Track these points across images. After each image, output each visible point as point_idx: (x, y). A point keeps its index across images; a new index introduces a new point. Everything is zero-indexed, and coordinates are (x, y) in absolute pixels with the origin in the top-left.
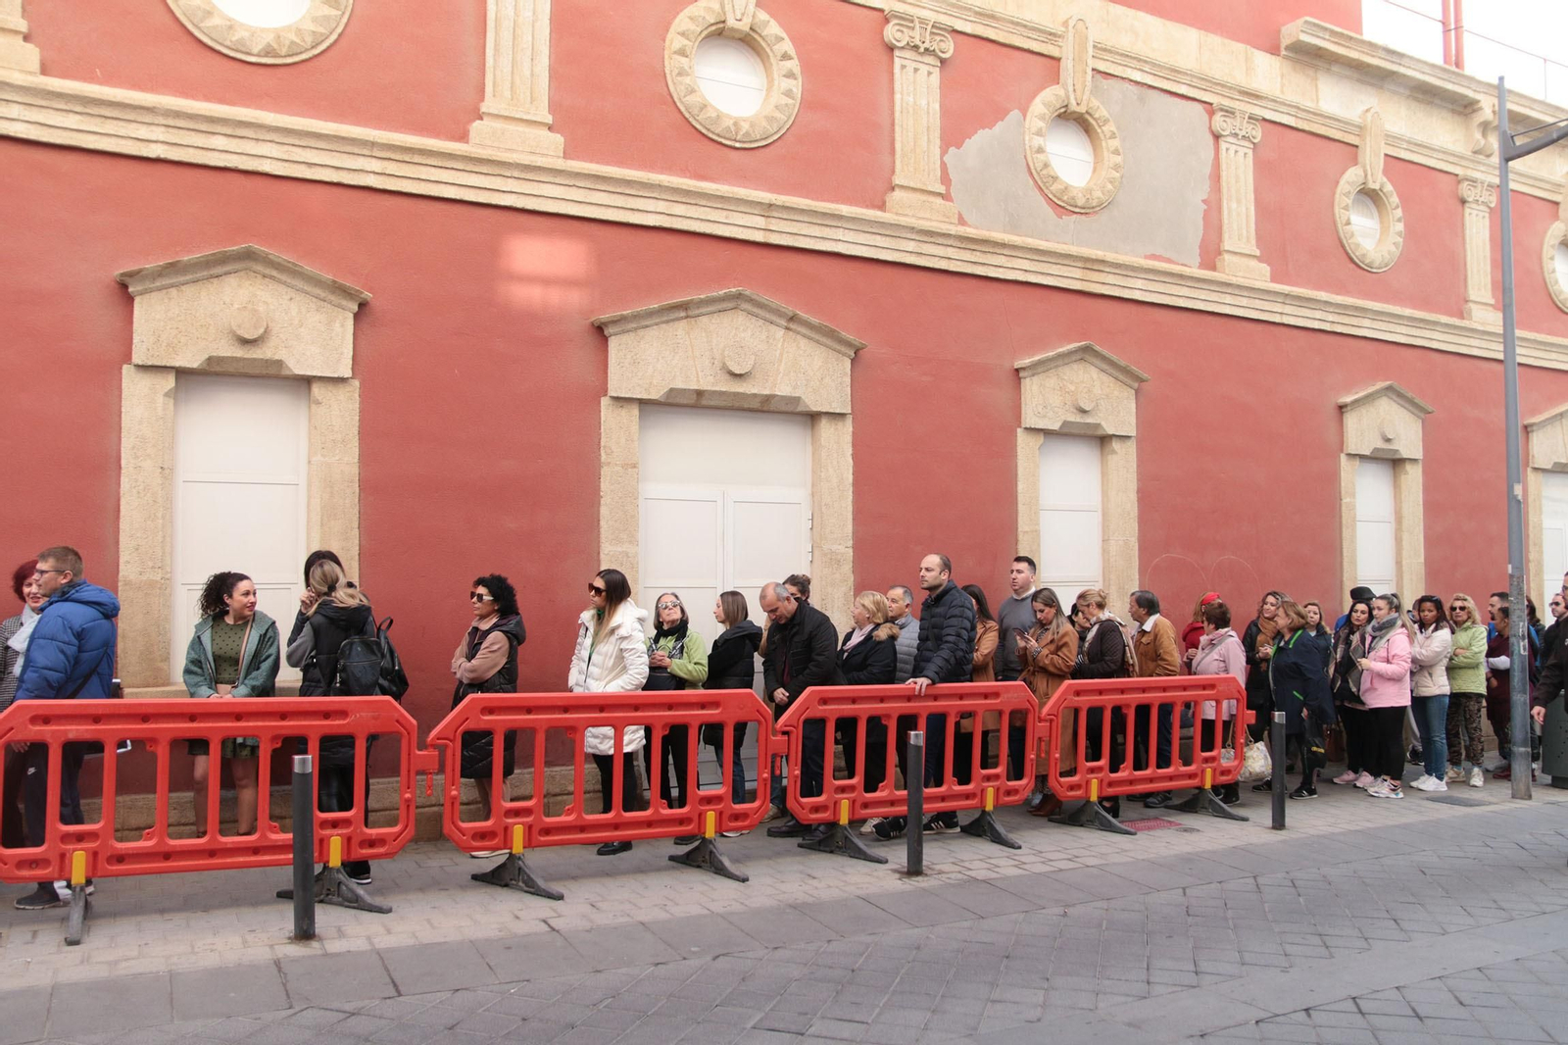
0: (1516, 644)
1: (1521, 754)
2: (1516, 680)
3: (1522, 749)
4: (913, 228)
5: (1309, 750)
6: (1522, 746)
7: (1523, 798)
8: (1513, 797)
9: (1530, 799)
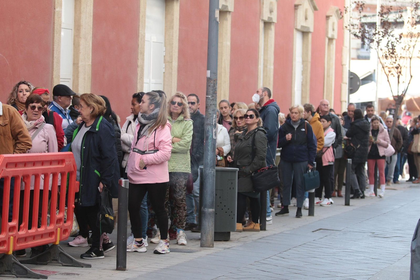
0: (210, 130)
1: (210, 214)
2: (209, 158)
3: (211, 210)
5: (104, 216)
6: (210, 208)
7: (209, 247)
8: (202, 246)
9: (213, 247)
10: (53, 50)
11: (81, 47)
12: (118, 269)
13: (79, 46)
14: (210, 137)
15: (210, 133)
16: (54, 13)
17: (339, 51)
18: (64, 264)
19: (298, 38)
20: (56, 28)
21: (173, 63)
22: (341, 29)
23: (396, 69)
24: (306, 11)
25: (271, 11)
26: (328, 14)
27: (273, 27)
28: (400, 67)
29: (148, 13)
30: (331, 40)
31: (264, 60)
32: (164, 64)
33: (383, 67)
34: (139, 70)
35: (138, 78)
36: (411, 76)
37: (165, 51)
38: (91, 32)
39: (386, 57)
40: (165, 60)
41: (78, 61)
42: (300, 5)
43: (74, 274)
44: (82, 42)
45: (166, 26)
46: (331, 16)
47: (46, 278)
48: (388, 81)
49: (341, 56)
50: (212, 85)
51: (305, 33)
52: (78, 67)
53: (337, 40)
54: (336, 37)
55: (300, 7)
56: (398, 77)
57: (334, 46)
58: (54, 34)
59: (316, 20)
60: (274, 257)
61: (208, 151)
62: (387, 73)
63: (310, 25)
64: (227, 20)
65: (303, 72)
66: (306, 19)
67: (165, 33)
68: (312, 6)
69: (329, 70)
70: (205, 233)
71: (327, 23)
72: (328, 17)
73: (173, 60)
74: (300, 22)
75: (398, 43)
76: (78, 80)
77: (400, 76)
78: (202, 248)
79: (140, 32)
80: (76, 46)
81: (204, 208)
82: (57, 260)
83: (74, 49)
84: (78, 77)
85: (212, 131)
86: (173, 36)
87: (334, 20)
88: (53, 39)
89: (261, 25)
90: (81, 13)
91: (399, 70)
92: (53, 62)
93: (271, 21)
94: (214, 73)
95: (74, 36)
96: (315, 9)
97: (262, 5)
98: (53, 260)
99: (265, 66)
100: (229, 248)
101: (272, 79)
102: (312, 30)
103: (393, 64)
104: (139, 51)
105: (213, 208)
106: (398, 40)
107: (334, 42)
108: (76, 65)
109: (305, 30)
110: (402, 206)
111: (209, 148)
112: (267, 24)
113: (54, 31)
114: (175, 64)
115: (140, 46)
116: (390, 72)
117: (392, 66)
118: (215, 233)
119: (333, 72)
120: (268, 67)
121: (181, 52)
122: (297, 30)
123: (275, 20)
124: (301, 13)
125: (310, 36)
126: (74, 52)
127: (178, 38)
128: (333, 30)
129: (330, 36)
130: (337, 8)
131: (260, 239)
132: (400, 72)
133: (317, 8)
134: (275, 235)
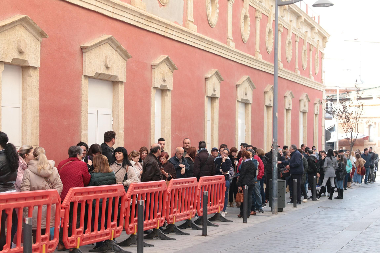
0: (275, 164)
1: (276, 200)
2: (275, 176)
3: (276, 198)
4: (139, 13)
6: (276, 197)
7: (276, 214)
8: (272, 214)
9: (277, 214)
10: (205, 131)
11: (214, 128)
12: (244, 222)
13: (213, 128)
14: (275, 167)
15: (275, 165)
16: (205, 114)
17: (320, 120)
18: (222, 221)
19: (301, 115)
20: (205, 121)
21: (249, 132)
22: (321, 109)
23: (350, 129)
24: (305, 102)
25: (289, 104)
26: (315, 102)
27: (290, 112)
28: (352, 128)
29: (239, 111)
30: (316, 115)
31: (286, 127)
32: (245, 133)
33: (344, 128)
34: (236, 136)
35: (236, 140)
36: (358, 133)
37: (246, 127)
38: (218, 122)
39: (345, 123)
40: (245, 131)
41: (213, 134)
42: (303, 100)
43: (228, 225)
44: (215, 126)
45: (246, 116)
46: (317, 103)
47: (218, 226)
48: (346, 135)
49: (321, 122)
50: (275, 145)
51: (304, 113)
52: (213, 137)
53: (319, 115)
54: (319, 113)
55: (302, 101)
56: (352, 133)
57: (318, 118)
58: (205, 123)
59: (309, 106)
60: (304, 218)
61: (274, 173)
62: (346, 131)
63: (307, 109)
64: (270, 110)
65: (304, 132)
66: (305, 106)
67: (245, 119)
68: (307, 100)
69: (315, 129)
70: (274, 208)
71: (314, 107)
72: (315, 104)
73: (249, 131)
74: (302, 108)
75: (351, 116)
76: (213, 143)
77: (353, 132)
78: (272, 215)
79: (236, 119)
80: (212, 128)
81: (273, 197)
82: (219, 219)
83: (211, 129)
84: (213, 141)
85: (276, 164)
86: (249, 120)
87: (318, 105)
88: (205, 126)
89: (285, 111)
90: (214, 113)
91: (352, 130)
92: (204, 136)
93: (289, 109)
94: (276, 140)
95: (211, 123)
96: (309, 101)
97: (285, 102)
98: (217, 219)
99: (287, 130)
100: (284, 215)
101: (290, 136)
102: (307, 111)
103: (349, 126)
104: (236, 128)
105: (277, 197)
106: (351, 114)
107: (318, 116)
108: (212, 136)
109: (304, 112)
110: (357, 196)
111: (275, 172)
112: (288, 110)
113: (205, 122)
114: (250, 133)
115: (236, 126)
116: (347, 130)
117: (348, 128)
118: (278, 208)
119: (317, 130)
120: (288, 130)
121: (252, 127)
122: (301, 112)
123: (291, 108)
124: (302, 104)
125: (307, 114)
126: (211, 130)
127: (251, 121)
128: (318, 110)
129: (316, 113)
130: (319, 99)
131: (296, 211)
132: (352, 131)
133: (310, 100)
134: (301, 209)
